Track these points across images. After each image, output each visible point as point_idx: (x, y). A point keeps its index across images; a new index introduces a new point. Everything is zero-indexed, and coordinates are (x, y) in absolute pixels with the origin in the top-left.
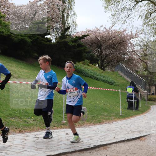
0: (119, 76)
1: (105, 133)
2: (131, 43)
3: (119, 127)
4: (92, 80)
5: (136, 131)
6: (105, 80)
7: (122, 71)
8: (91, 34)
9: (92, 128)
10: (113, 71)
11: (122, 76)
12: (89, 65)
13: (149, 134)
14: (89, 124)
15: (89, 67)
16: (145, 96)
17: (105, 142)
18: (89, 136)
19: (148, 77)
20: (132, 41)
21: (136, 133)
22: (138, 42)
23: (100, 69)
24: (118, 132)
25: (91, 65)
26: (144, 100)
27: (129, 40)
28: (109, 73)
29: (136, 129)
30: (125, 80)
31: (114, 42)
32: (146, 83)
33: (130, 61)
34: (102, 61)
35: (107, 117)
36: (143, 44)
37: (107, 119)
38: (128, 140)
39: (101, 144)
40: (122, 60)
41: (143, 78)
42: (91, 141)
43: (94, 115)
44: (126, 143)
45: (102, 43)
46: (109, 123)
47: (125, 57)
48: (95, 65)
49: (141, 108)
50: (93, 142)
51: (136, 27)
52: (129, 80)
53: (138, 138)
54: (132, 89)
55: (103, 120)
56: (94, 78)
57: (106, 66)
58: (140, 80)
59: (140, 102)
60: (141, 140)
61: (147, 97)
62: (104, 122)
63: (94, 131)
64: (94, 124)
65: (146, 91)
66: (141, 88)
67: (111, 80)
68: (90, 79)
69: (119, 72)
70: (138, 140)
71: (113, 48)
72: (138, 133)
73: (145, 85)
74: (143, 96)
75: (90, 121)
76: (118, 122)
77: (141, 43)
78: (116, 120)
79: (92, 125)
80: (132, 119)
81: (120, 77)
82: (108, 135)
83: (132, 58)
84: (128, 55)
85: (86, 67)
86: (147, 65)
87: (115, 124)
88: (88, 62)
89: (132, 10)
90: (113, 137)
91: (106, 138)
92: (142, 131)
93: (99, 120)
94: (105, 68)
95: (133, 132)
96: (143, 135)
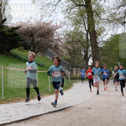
0: (48, 60)
1: (37, 106)
2: (56, 33)
3: (48, 101)
6: (37, 63)
7: (50, 56)
8: (24, 25)
10: (43, 56)
12: (23, 51)
13: (72, 106)
14: (24, 99)
15: (23, 53)
16: (68, 76)
17: (37, 113)
18: (24, 109)
19: (71, 60)
20: (57, 31)
21: (62, 106)
22: (62, 32)
24: (48, 105)
25: (25, 51)
26: (68, 78)
27: (55, 30)
28: (39, 57)
29: (62, 102)
31: (43, 32)
32: (69, 65)
33: (56, 47)
34: (34, 48)
36: (66, 34)
38: (56, 111)
39: (34, 115)
40: (50, 47)
41: (67, 61)
44: (54, 113)
45: (33, 33)
47: (52, 45)
48: (29, 51)
49: (66, 85)
50: (27, 114)
53: (64, 109)
58: (65, 63)
59: (65, 80)
60: (66, 111)
61: (70, 76)
62: (36, 97)
63: (28, 105)
65: (69, 72)
66: (66, 69)
67: (41, 63)
68: (24, 62)
69: (48, 56)
70: (63, 110)
71: (43, 37)
72: (64, 105)
73: (69, 67)
74: (67, 75)
75: (25, 97)
76: (48, 97)
77: (64, 33)
78: (46, 95)
81: (49, 61)
83: (57, 44)
84: (54, 42)
85: (21, 52)
86: (70, 51)
87: (45, 99)
88: (23, 49)
89: (56, 6)
90: (43, 109)
91: (38, 110)
92: (66, 104)
93: (32, 96)
94: (37, 54)
95: (59, 105)
96: (67, 107)
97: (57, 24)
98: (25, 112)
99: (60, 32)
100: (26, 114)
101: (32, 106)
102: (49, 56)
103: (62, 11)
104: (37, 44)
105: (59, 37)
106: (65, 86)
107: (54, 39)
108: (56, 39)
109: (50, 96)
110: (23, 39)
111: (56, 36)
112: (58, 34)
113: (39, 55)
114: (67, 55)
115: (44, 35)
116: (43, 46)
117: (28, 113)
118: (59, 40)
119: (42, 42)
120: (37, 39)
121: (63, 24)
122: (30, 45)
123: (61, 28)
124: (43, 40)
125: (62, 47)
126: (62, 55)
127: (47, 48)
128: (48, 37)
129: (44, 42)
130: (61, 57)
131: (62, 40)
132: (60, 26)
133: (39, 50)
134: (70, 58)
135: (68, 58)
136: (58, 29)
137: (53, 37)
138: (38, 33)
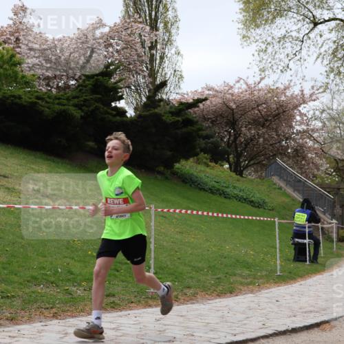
0: (275, 189)
1: (244, 316)
2: (301, 115)
3: (274, 301)
4: (214, 197)
5: (312, 309)
6: (245, 197)
7: (281, 177)
8: (214, 96)
9: (214, 304)
10: (260, 177)
11: (280, 188)
12: (208, 166)
13: (341, 317)
14: (207, 296)
15: (208, 170)
16: (332, 232)
17: (242, 335)
18: (208, 323)
19: (339, 189)
20: (303, 109)
21: (312, 315)
22: (317, 113)
23: (233, 174)
24: (273, 312)
25: (212, 164)
26: (330, 239)
27: (296, 107)
28: (252, 181)
29: (312, 306)
30: (288, 196)
31: (263, 113)
32: (335, 202)
33: (299, 154)
34: (238, 156)
35: (249, 280)
36: (328, 116)
37: (248, 284)
38: (294, 331)
39: (235, 340)
40: (282, 152)
41: (328, 192)
42: (212, 333)
43: (219, 276)
44: (289, 336)
45: (236, 116)
46: (252, 292)
47: (288, 147)
48: (223, 166)
49: (324, 257)
50: (216, 336)
51: (312, 79)
52: (296, 196)
53: (317, 325)
54: (306, 216)
55: (239, 287)
56: (220, 194)
57: (247, 167)
58: (322, 195)
59: (321, 245)
60: (324, 330)
61: (338, 233)
62: (241, 290)
63: (218, 311)
64: (219, 295)
65: (334, 221)
66: (324, 213)
67: (257, 197)
68: (211, 195)
69: (275, 179)
70: (316, 329)
71: (263, 126)
72: (317, 314)
73: (333, 207)
74: (328, 231)
75: (209, 289)
76: (273, 290)
77: (324, 115)
78: (268, 285)
79: (216, 299)
80: (302, 282)
81: (277, 190)
82: (251, 319)
83: (302, 146)
84: (294, 140)
85: (203, 169)
86: (337, 163)
87: (266, 295)
88: (207, 159)
89: (303, 41)
90: (260, 324)
91: (244, 326)
92: (324, 310)
93: (230, 286)
94: (244, 172)
95: (305, 312)
96: (326, 319)
97: (305, 92)
98: (212, 331)
99: (311, 112)
100: (212, 336)
101: (229, 315)
102: (278, 178)
103: (321, 54)
104: (246, 145)
105: (308, 125)
106: (323, 259)
107: (295, 131)
108: (299, 132)
109: (280, 288)
110: (208, 132)
111: (301, 123)
112: (305, 118)
113: (250, 174)
114: (331, 175)
115: (267, 120)
116: (261, 152)
117: (219, 333)
118: (307, 133)
119: (261, 140)
120: (247, 132)
121: (321, 90)
122: (227, 149)
123: (314, 100)
124: (264, 133)
125: (316, 153)
126: (316, 173)
127: (275, 155)
128: (277, 128)
129: (265, 140)
130: (312, 181)
131: (315, 135)
132: (311, 95)
133: (252, 162)
134: (338, 183)
135: (333, 184)
136: (305, 105)
137: (291, 127)
138: (252, 117)
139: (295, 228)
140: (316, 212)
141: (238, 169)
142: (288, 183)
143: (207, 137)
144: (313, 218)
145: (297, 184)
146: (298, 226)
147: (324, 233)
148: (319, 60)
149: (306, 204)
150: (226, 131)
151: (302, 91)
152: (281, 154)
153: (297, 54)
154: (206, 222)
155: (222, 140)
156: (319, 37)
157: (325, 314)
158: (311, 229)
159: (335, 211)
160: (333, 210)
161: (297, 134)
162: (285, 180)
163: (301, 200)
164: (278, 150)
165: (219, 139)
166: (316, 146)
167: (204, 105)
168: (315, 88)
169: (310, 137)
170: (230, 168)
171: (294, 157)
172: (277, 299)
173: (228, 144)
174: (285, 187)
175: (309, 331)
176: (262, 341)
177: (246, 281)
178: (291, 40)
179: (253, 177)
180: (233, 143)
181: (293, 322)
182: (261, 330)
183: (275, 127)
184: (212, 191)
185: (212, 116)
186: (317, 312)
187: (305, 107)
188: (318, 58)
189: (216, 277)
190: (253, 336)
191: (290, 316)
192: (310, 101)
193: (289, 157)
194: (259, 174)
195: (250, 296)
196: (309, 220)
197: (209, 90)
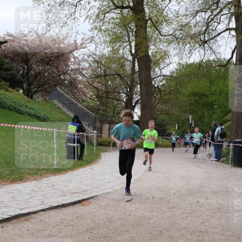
0: (55, 108)
1: (30, 196)
2: (74, 58)
3: (51, 186)
4: (11, 113)
5: (77, 191)
6: (33, 114)
7: (60, 101)
8: (13, 41)
9: (8, 189)
10: (45, 100)
11: (59, 108)
12: (7, 90)
13: (96, 196)
14: (3, 183)
15: (7, 93)
16: (93, 139)
17: (27, 209)
18: (2, 202)
19: (99, 110)
20: (76, 54)
21: (76, 195)
22: (86, 57)
23: (26, 97)
24: (49, 193)
25: (11, 89)
26: (92, 144)
27: (71, 52)
28: (39, 102)
29: (77, 189)
30: (64, 113)
31: (48, 55)
32: (95, 119)
33: (73, 85)
34: (30, 84)
35: (34, 172)
36: (93, 59)
37: (33, 174)
38: (64, 206)
39: (21, 213)
40: (61, 83)
41: (92, 112)
42: (5, 208)
43: (12, 169)
44: (59, 210)
45: (29, 56)
46: (36, 180)
47: (65, 80)
48: (18, 91)
49: (87, 156)
50: (8, 210)
51: (82, 33)
52: (70, 114)
53: (80, 202)
54: (76, 127)
55: (27, 176)
56: (16, 111)
57: (36, 92)
58: (87, 114)
59: (86, 147)
60: (84, 205)
61: (97, 140)
62: (28, 178)
63: (11, 193)
64: (12, 182)
65: (95, 132)
66: (88, 126)
67: (42, 113)
68: (9, 111)
69: (56, 102)
70: (79, 204)
71: (48, 64)
72: (79, 195)
73: (95, 122)
74: (91, 138)
75: (5, 178)
76: (51, 178)
77: (90, 59)
78: (47, 175)
79: (10, 184)
80: (71, 173)
81: (57, 110)
82: (33, 198)
83: (75, 80)
84: (69, 74)
85: (3, 92)
86: (98, 92)
87: (46, 182)
88: (7, 86)
89: (76, 6)
90: (40, 202)
91: (29, 203)
92: (85, 191)
93: (20, 175)
94: (34, 96)
95: (72, 193)
96: (86, 198)
97: (77, 42)
98: (5, 207)
99: (82, 56)
100: (5, 211)
101: (18, 196)
102: (58, 101)
103: (88, 16)
104: (36, 77)
105: (79, 65)
106: (86, 158)
107: (70, 69)
108: (72, 70)
109: (56, 177)
111: (75, 63)
112: (77, 60)
113: (38, 98)
114: (93, 100)
115: (50, 60)
116: (46, 82)
117: (10, 208)
118: (78, 71)
119: (46, 74)
120: (37, 68)
121: (88, 41)
122: (22, 79)
123: (84, 48)
124: (48, 69)
125: (84, 85)
126: (84, 99)
127: (55, 85)
128: (58, 66)
129: (49, 74)
130: (81, 104)
131: (84, 72)
132: (81, 44)
133: (39, 89)
134: (98, 105)
135: (95, 106)
136: (78, 51)
137: (68, 66)
138: (40, 57)
139: (68, 136)
140: (82, 124)
141: (29, 94)
142: (64, 104)
143: (7, 70)
144: (80, 129)
145: (70, 106)
146: (70, 134)
147: (87, 140)
148: (87, 20)
149: (75, 120)
150: (21, 66)
151: (75, 41)
152: (60, 84)
153: (72, 15)
154: (4, 130)
155: (18, 72)
156: (87, 3)
157: (85, 194)
158: (79, 137)
159: (96, 125)
160: (95, 124)
161: (72, 71)
162: (62, 103)
163: (73, 116)
164: (58, 81)
165: (16, 72)
166: (84, 80)
167: (5, 47)
168: (84, 40)
169: (81, 73)
170: (24, 92)
171: (69, 87)
172: (53, 184)
173: (23, 76)
174: (62, 108)
175: (74, 206)
176: (41, 213)
177: (32, 172)
178: (68, 4)
179: (40, 99)
180: (26, 75)
181: (63, 200)
182: (40, 206)
183: (56, 65)
184: (10, 108)
185: (11, 55)
186: (80, 193)
187: (77, 53)
188: (86, 18)
189: (11, 169)
190: (35, 209)
191: (62, 196)
192: (80, 49)
193: (66, 87)
194: (45, 97)
195: (34, 183)
196: (78, 131)
197: (9, 36)
